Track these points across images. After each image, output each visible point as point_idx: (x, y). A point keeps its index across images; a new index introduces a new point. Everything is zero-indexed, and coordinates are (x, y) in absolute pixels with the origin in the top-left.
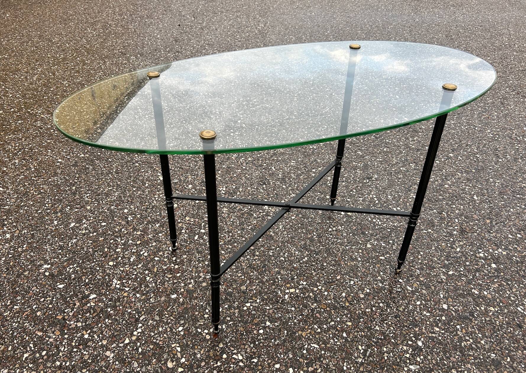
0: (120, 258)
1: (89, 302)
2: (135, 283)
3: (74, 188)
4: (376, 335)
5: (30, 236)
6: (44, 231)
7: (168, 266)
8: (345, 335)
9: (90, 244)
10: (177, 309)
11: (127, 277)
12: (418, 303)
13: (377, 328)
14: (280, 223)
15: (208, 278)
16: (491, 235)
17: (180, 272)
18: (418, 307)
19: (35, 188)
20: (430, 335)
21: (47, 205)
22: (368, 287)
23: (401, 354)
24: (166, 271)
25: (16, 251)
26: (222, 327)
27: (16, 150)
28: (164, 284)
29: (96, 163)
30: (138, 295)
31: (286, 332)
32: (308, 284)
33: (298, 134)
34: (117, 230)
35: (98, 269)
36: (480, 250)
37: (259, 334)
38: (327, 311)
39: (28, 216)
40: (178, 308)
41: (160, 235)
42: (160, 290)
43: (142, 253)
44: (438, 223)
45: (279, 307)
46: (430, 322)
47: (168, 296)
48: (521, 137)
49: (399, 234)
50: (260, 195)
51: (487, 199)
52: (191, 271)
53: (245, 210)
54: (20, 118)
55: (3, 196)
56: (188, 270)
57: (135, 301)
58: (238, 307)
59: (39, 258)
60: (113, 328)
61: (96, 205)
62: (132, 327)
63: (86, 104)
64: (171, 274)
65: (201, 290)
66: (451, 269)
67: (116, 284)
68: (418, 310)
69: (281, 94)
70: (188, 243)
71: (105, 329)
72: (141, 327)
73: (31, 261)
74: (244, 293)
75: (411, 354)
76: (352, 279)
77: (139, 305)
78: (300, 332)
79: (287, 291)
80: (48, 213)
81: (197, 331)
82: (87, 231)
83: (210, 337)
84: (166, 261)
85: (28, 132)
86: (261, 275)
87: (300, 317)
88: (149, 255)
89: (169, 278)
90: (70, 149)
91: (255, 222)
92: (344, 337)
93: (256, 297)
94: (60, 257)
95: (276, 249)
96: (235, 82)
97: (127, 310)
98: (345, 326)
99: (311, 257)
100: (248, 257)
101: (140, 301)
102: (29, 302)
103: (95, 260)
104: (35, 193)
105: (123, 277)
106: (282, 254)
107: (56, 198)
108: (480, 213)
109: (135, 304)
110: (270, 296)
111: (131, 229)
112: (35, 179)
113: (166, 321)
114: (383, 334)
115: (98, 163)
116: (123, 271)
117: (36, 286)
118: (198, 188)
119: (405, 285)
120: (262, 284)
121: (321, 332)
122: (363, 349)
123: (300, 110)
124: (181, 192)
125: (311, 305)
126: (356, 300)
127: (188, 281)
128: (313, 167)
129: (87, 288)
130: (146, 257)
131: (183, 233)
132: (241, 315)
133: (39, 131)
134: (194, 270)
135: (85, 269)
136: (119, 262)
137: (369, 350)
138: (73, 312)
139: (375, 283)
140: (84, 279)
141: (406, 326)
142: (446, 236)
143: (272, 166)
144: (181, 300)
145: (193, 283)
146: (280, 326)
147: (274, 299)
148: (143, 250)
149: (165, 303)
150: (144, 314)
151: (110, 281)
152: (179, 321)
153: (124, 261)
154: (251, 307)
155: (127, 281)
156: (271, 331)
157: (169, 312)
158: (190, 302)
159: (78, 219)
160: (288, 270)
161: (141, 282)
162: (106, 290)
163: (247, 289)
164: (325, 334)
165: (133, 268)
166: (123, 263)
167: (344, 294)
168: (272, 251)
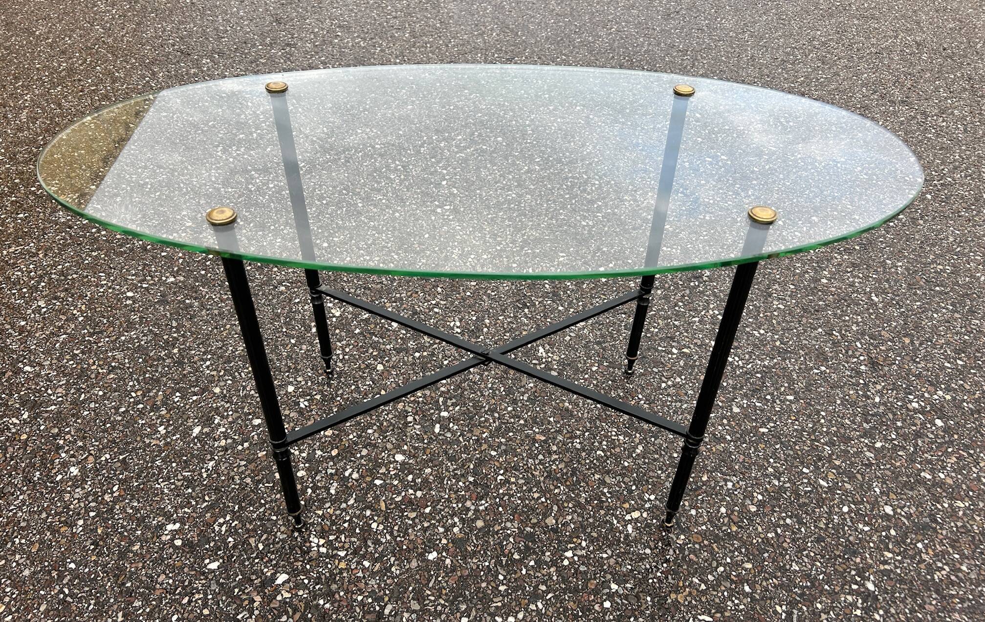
0: (309, 491)
1: (277, 591)
2: (353, 539)
3: (176, 351)
4: (797, 582)
5: (120, 464)
6: (144, 450)
7: (403, 494)
8: (747, 589)
9: (244, 468)
10: (446, 582)
11: (334, 528)
12: (845, 509)
13: (795, 567)
15: (483, 511)
16: (919, 365)
17: (429, 504)
18: (847, 516)
19: (98, 359)
20: (882, 567)
21: (133, 394)
22: (758, 491)
23: (848, 611)
25: (101, 503)
26: (537, 606)
27: (33, 279)
28: (406, 533)
29: (204, 293)
31: (649, 599)
32: (659, 497)
33: (554, 202)
35: (274, 518)
36: (911, 397)
37: (605, 611)
38: (705, 546)
39: (102, 421)
40: (447, 579)
41: (370, 431)
42: (405, 547)
43: (347, 474)
44: (831, 352)
45: (622, 550)
46: (874, 542)
47: (422, 556)
48: (911, 177)
49: (777, 381)
50: (525, 330)
51: (893, 299)
52: (449, 500)
54: (18, 206)
55: (37, 384)
56: (442, 497)
57: (364, 577)
58: (554, 563)
59: (152, 512)
61: (229, 382)
63: (146, 167)
64: (413, 510)
65: (477, 536)
66: (877, 437)
67: (318, 546)
68: (850, 524)
69: (502, 121)
70: (426, 441)
73: (138, 519)
74: (555, 530)
75: (862, 609)
76: (728, 477)
77: (374, 583)
78: (673, 596)
80: (141, 412)
82: (229, 441)
84: (397, 485)
85: (46, 237)
86: (573, 491)
87: (665, 565)
88: (362, 476)
89: (413, 519)
90: (144, 268)
91: (532, 385)
92: (747, 593)
93: (578, 537)
94: (194, 503)
95: (584, 435)
96: (413, 102)
97: (354, 597)
98: (744, 572)
99: (648, 443)
100: (541, 457)
101: (373, 575)
102: (161, 610)
103: (263, 501)
104: (100, 371)
105: (327, 529)
106: (596, 444)
107: (147, 376)
108: (890, 326)
109: (366, 584)
110: (601, 532)
112: (91, 339)
113: (433, 610)
114: (807, 576)
115: (207, 292)
116: (323, 517)
117: (164, 572)
119: (815, 478)
120: (581, 508)
121: (708, 588)
122: (783, 611)
123: (543, 152)
124: (383, 338)
125: (675, 539)
126: (745, 518)
127: (449, 521)
128: (599, 263)
129: (266, 563)
130: (357, 480)
131: (411, 422)
132: (563, 577)
133: (66, 232)
134: (453, 496)
135: (250, 523)
137: (795, 612)
138: (254, 617)
139: (768, 480)
140: (253, 545)
141: (839, 556)
142: (851, 377)
143: (529, 268)
144: (448, 561)
145: (458, 523)
146: (635, 588)
147: (610, 537)
148: (348, 467)
149: (420, 572)
150: (389, 600)
151: (305, 542)
152: (456, 605)
153: (319, 495)
154: (576, 558)
155: (338, 537)
156: (624, 601)
157: (433, 591)
158: (466, 564)
159: (203, 416)
160: (616, 475)
161: (364, 534)
162: (303, 561)
163: (557, 522)
164: (715, 593)
165: (339, 508)
166: (319, 500)
167: (723, 510)
168: (578, 441)
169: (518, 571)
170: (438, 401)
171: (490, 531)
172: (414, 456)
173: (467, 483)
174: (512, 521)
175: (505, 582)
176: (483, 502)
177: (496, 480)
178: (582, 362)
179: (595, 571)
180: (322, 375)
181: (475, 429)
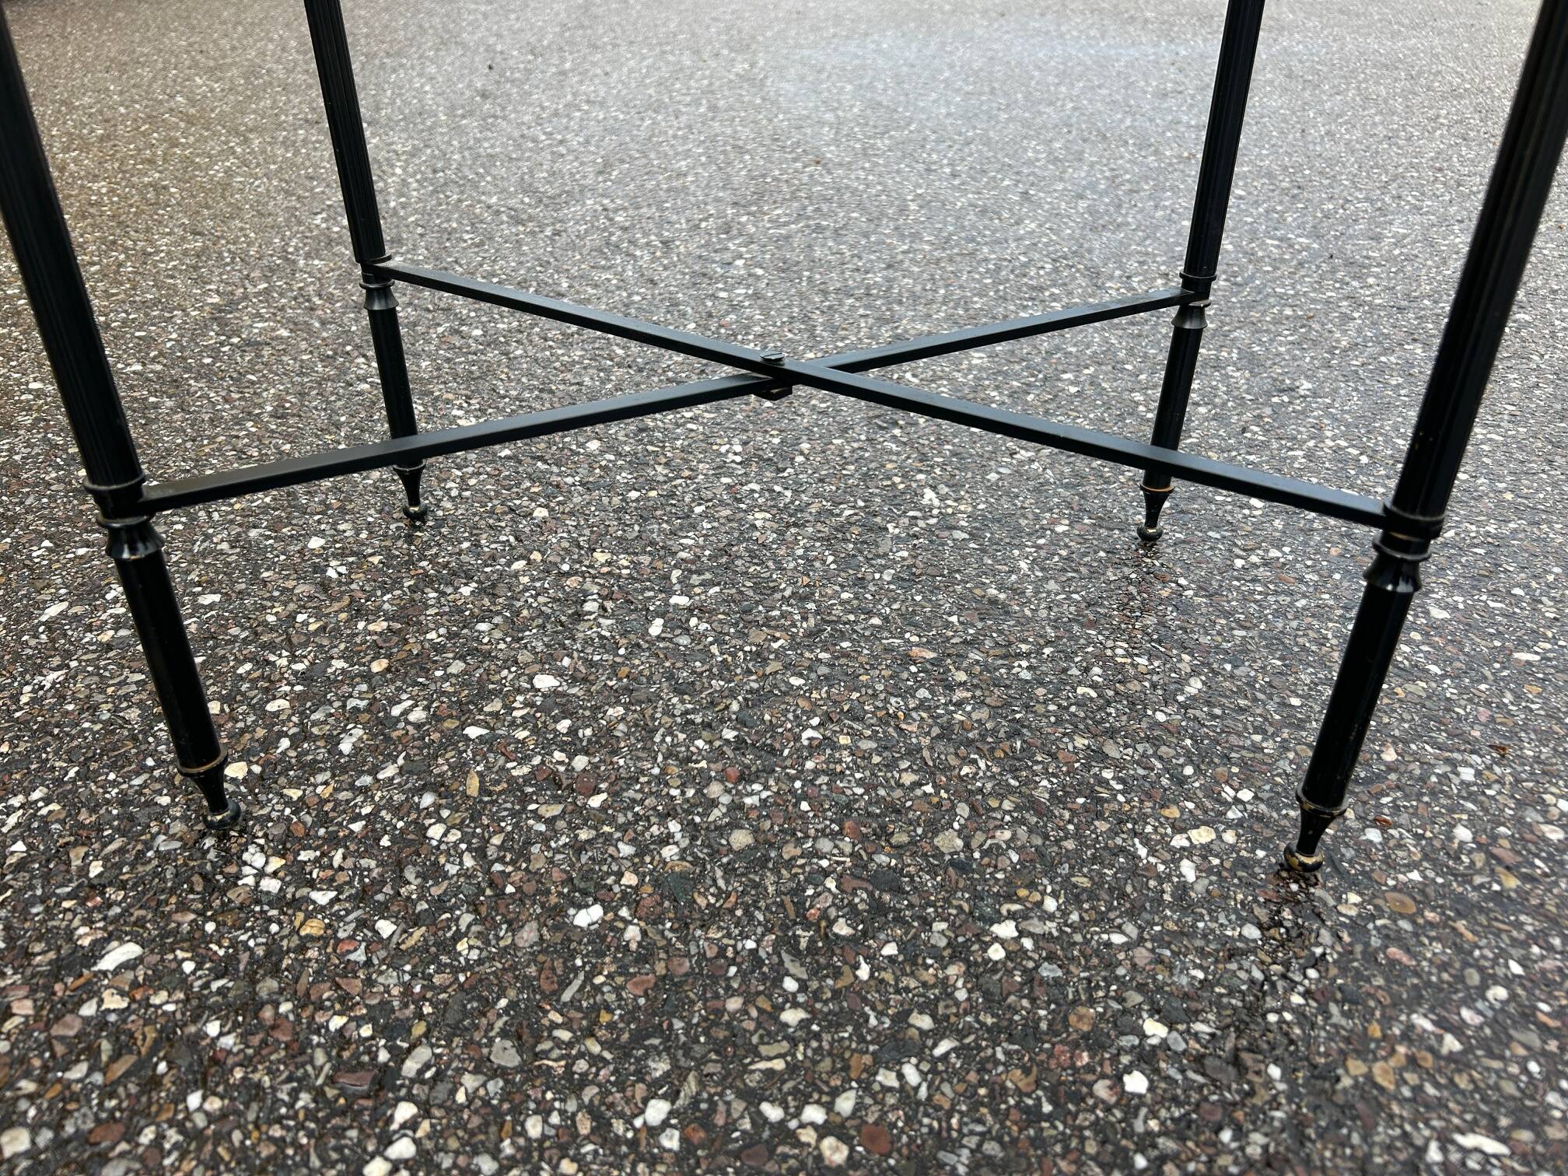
0: (285, 743)
1: (91, 991)
2: (365, 862)
7: (537, 761)
9: (134, 688)
10: (617, 990)
11: (322, 832)
14: (1016, 552)
15: (753, 808)
17: (603, 786)
22: (1554, 791)
24: (530, 790)
26: (901, 1076)
28: (523, 854)
30: (385, 928)
31: (1275, 1072)
32: (1265, 796)
33: (961, 287)
34: (271, 619)
37: (1130, 1104)
38: (1431, 925)
40: (620, 980)
41: (483, 627)
42: (510, 889)
43: (396, 711)
45: (1172, 928)
47: (556, 916)
49: (1530, 562)
50: (891, 461)
52: (661, 780)
53: (848, 513)
56: (642, 772)
57: (368, 963)
58: (958, 951)
60: (232, 1151)
62: (353, 1134)
64: (556, 799)
65: (729, 871)
67: (261, 874)
70: (622, 651)
71: (181, 1159)
72: (412, 1125)
74: (963, 867)
76: (1456, 756)
77: (392, 981)
78: (1357, 1067)
79: (1179, 841)
81: (760, 1120)
83: (845, 1151)
84: (523, 742)
86: (1014, 771)
87: (1312, 973)
88: (436, 718)
89: (551, 822)
91: (905, 554)
93: (1032, 886)
95: (1039, 653)
97: (320, 1018)
99: (1216, 673)
100: (923, 694)
101: (396, 957)
105: (300, 831)
106: (1075, 672)
109: (369, 982)
110: (1100, 874)
111: (341, 611)
113: (559, 1067)
115: (201, 389)
116: (299, 806)
118: (627, 448)
120: (1039, 814)
121: (1468, 1049)
124: (558, 465)
125: (1331, 902)
126: (1537, 856)
127: (655, 830)
129: (90, 911)
130: (418, 726)
131: (591, 613)
132: (987, 995)
134: (675, 771)
135: (93, 810)
136: (281, 761)
140: (76, 863)
144: (632, 933)
145: (678, 836)
146: (1224, 1037)
147: (1129, 889)
148: (404, 696)
149: (541, 958)
150: (427, 1035)
151: (228, 862)
152: (638, 1060)
153: (307, 753)
154: (1028, 943)
155: (323, 855)
156: (1191, 1075)
157: (573, 1014)
158: (686, 943)
159: (82, 585)
160: (1132, 739)
161: (400, 851)
162: (201, 913)
163: (967, 845)
164: (1496, 1064)
165: (352, 787)
166: (302, 766)
167: (1463, 834)
168: (1024, 664)
169: (846, 969)
170: (667, 577)
171: (768, 859)
172: (585, 680)
173: (717, 743)
174: (832, 836)
175: (801, 998)
176: (757, 787)
177: (797, 738)
178: (1030, 516)
179: (1089, 980)
180: (400, 520)
181: (753, 632)
